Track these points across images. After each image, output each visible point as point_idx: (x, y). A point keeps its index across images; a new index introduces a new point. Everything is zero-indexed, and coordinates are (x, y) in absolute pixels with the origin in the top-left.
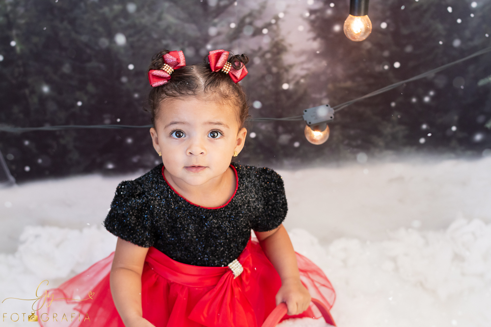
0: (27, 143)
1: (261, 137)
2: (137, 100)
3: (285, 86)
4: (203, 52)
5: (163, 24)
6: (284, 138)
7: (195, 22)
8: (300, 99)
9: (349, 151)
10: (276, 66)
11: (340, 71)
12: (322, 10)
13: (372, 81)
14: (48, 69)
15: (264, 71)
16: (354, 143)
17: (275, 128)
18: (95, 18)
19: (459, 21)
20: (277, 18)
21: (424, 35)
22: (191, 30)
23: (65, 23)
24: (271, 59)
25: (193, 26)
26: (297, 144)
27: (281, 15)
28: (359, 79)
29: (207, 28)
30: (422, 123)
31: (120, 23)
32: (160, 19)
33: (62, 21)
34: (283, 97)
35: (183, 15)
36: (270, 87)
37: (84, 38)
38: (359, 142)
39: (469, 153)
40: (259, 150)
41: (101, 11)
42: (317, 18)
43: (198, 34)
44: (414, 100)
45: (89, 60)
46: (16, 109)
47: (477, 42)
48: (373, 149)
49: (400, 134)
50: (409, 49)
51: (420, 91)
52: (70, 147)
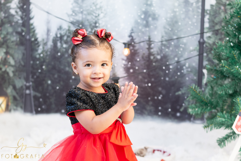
14: (51, 76)
18: (66, 61)
19: (167, 72)
21: (157, 75)
30: (159, 107)
33: (57, 61)
42: (126, 67)
44: (156, 98)
45: (62, 74)
46: (40, 88)
47: (173, 79)
48: (144, 115)
49: (152, 110)
50: (153, 80)
51: (157, 95)
52: (53, 102)
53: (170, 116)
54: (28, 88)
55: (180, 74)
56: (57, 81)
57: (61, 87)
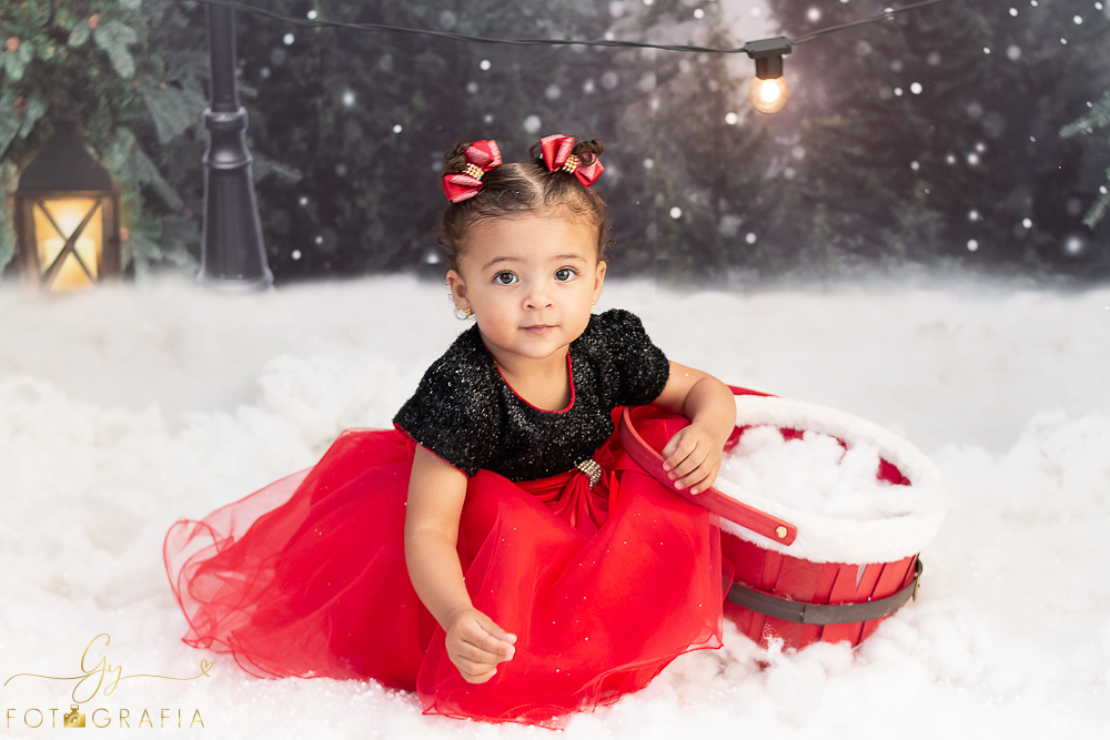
0: (304, 201)
1: (689, 218)
3: (731, 119)
6: (730, 224)
8: (756, 146)
9: (843, 258)
10: (716, 78)
11: (821, 94)
13: (875, 117)
14: (357, 62)
15: (696, 88)
16: (851, 243)
17: (714, 202)
19: (1013, 12)
21: (958, 34)
22: (584, 4)
24: (707, 66)
26: (751, 238)
28: (854, 112)
30: (968, 209)
34: (728, 139)
36: (706, 119)
37: (419, 11)
38: (860, 241)
39: (1061, 278)
40: (685, 247)
43: (594, 12)
44: (951, 159)
45: (421, 50)
46: (297, 134)
47: (1048, 53)
48: (885, 258)
49: (933, 229)
50: (934, 59)
51: (960, 141)
52: (372, 214)
53: (1030, 255)
54: (225, 137)
55: (1085, 25)
56: (394, 89)
57: (419, 127)
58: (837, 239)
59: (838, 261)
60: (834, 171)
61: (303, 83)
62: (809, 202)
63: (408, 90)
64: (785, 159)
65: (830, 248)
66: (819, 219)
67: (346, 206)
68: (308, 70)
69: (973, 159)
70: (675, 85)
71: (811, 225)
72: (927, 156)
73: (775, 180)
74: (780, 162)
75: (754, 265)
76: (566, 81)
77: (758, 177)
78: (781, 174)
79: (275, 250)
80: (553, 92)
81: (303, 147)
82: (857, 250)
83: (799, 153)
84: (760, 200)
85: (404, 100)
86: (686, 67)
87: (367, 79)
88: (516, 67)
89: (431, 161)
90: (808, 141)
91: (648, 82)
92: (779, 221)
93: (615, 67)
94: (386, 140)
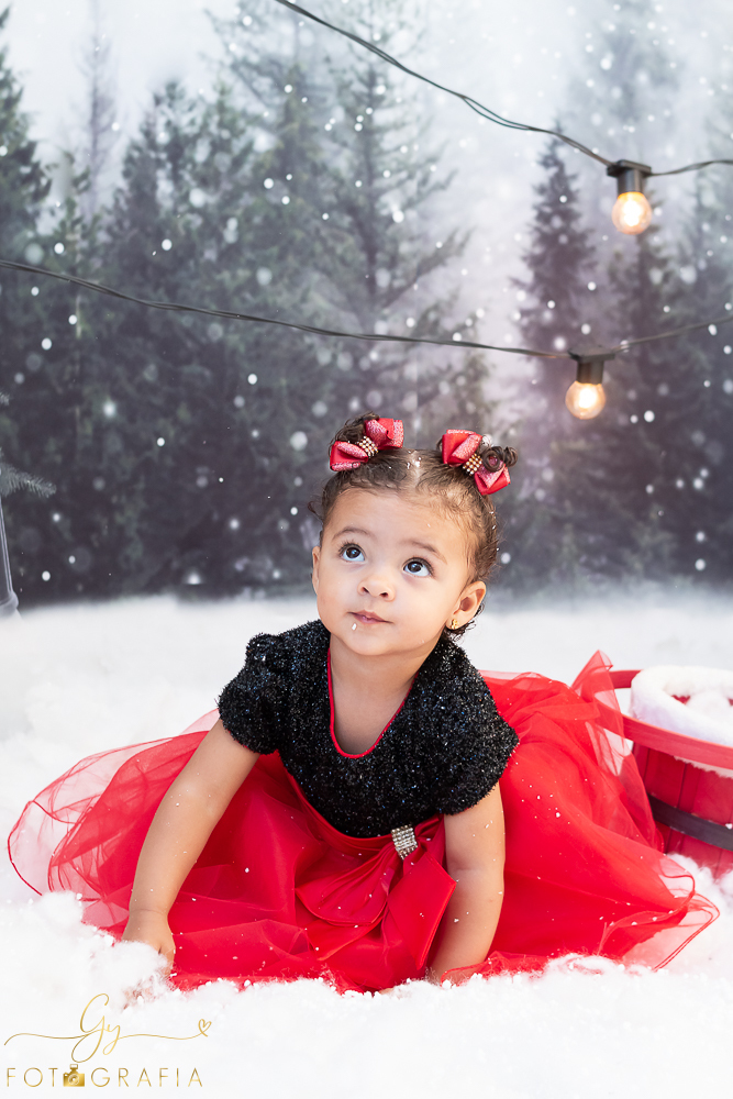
0: (57, 517)
2: (256, 442)
4: (365, 364)
5: (308, 309)
7: (355, 310)
9: (588, 577)
10: (473, 400)
12: (537, 312)
14: (120, 370)
15: (455, 409)
16: (596, 563)
18: (208, 288)
19: (727, 350)
20: (474, 318)
21: (683, 368)
22: (349, 323)
23: (161, 291)
24: (465, 388)
25: (353, 317)
27: (480, 313)
28: (596, 437)
29: (372, 322)
30: (695, 531)
31: (244, 300)
32: (304, 299)
33: (156, 287)
35: (339, 297)
37: (186, 320)
38: (604, 560)
41: (218, 277)
42: (531, 323)
43: (360, 331)
44: (680, 484)
45: (188, 361)
46: (52, 445)
48: (626, 577)
49: (666, 550)
50: (663, 390)
51: (687, 467)
52: (131, 532)
56: (158, 401)
57: (183, 441)
58: (583, 559)
59: (584, 580)
60: (580, 493)
61: (60, 390)
62: (558, 523)
63: (173, 401)
64: (536, 481)
65: (577, 568)
66: (567, 539)
67: (104, 522)
68: (67, 377)
69: (698, 484)
70: (435, 406)
71: (560, 545)
72: (660, 480)
73: (527, 501)
74: (531, 484)
75: (509, 585)
76: (333, 398)
77: (512, 497)
78: (533, 495)
79: (22, 571)
80: (320, 409)
81: (58, 459)
82: (602, 570)
83: (549, 475)
84: (513, 521)
85: (168, 412)
86: (445, 389)
87: (130, 389)
88: (284, 382)
89: (195, 477)
90: (556, 463)
91: (411, 402)
92: (531, 541)
93: (380, 386)
94: (148, 454)
